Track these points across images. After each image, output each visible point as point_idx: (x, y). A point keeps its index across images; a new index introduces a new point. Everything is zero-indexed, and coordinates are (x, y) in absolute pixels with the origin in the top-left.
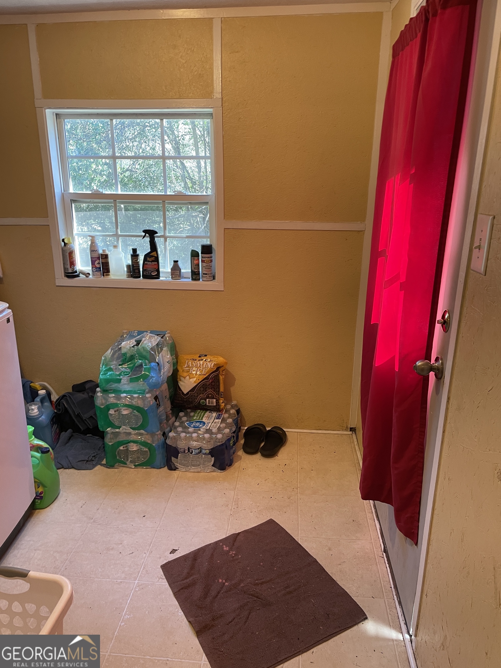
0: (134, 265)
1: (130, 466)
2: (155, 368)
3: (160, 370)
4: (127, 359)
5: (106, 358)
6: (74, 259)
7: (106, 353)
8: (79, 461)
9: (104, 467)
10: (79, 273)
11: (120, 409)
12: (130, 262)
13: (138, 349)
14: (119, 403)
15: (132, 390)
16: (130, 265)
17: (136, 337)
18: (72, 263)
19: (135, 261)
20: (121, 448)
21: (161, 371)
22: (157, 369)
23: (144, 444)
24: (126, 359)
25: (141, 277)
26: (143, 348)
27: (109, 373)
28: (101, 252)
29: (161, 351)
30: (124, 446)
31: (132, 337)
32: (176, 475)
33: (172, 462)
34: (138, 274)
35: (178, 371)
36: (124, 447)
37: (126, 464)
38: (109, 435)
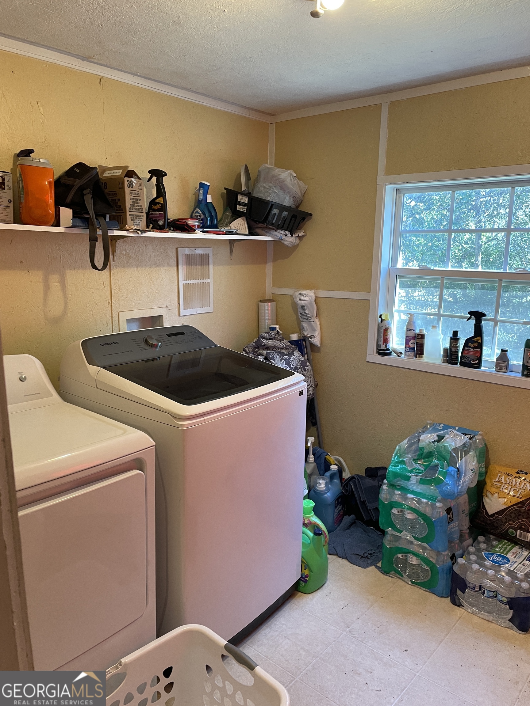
0: (452, 350)
1: (406, 580)
2: (453, 474)
3: (459, 477)
4: (424, 455)
5: (401, 449)
6: (389, 336)
7: (402, 443)
8: (354, 554)
9: (379, 570)
10: (392, 351)
11: (405, 511)
12: (448, 346)
13: (438, 446)
14: (403, 503)
15: (421, 493)
16: (447, 349)
17: (440, 431)
18: (386, 341)
19: (454, 345)
20: (400, 556)
21: (461, 479)
22: (456, 475)
23: (426, 560)
24: (422, 454)
25: (459, 364)
26: (445, 446)
27: (400, 466)
28: (417, 331)
29: (466, 455)
30: (404, 554)
31: (435, 430)
32: (458, 613)
33: (456, 595)
34: (455, 360)
35: (486, 483)
36: (402, 556)
37: (403, 576)
38: (388, 536)
